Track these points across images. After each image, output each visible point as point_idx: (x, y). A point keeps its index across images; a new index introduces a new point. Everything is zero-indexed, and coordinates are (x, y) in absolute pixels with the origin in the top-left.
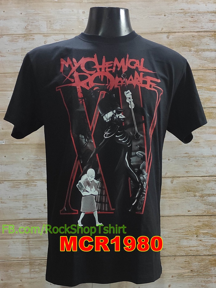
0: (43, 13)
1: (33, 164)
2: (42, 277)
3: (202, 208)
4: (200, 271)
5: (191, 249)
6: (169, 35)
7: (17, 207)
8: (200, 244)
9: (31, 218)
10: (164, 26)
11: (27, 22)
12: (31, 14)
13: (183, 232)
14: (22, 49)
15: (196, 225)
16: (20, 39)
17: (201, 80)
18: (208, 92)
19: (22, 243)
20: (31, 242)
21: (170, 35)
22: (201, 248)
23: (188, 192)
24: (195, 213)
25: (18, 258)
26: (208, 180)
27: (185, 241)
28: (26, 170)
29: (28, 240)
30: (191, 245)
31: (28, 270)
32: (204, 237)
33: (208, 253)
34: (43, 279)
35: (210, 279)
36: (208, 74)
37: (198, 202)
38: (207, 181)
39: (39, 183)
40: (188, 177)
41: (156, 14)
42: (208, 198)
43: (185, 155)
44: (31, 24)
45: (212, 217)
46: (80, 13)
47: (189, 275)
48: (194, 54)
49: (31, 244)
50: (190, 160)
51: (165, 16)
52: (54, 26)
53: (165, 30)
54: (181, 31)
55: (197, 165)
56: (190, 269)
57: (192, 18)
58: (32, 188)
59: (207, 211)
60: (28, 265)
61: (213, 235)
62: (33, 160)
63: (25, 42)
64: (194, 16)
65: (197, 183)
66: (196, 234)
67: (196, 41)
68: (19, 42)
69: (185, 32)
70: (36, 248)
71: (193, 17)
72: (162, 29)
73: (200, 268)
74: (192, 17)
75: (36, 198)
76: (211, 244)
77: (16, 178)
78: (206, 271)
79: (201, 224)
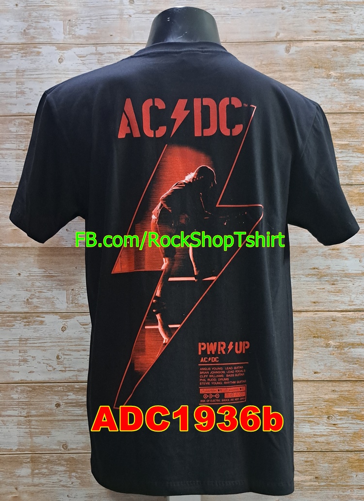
0: (57, 4)
1: (38, 284)
2: (53, 482)
3: (340, 368)
4: (332, 478)
5: (317, 439)
6: (290, 47)
7: (9, 361)
8: (333, 431)
9: (33, 380)
10: (280, 29)
11: (27, 21)
12: (34, 6)
13: (304, 410)
14: (18, 71)
15: (327, 397)
16: (14, 53)
17: (347, 132)
18: (359, 155)
19: (18, 425)
20: (33, 423)
21: (291, 45)
22: (334, 438)
23: (315, 338)
24: (326, 376)
25: (11, 450)
26: (351, 317)
27: (307, 425)
28: (25, 295)
29: (28, 419)
30: (317, 432)
31: (29, 471)
32: (341, 419)
33: (347, 448)
34: (55, 487)
35: (348, 493)
36: (360, 120)
37: (332, 356)
38: (350, 319)
39: (48, 319)
40: (316, 311)
41: (267, 6)
42: (352, 350)
43: (313, 272)
44: (34, 25)
45: (357, 384)
46: (125, 4)
47: (312, 485)
48: (334, 83)
49: (33, 425)
50: (321, 281)
51: (283, 8)
52: (77, 30)
53: (282, 36)
54: (312, 38)
55: (333, 289)
56: (315, 475)
57: (334, 15)
58: (35, 327)
59: (348, 373)
60: (29, 462)
61: (358, 416)
62: (37, 276)
63: (24, 58)
64: (337, 9)
65: (332, 322)
66: (327, 413)
67: (340, 59)
68: (11, 58)
69: (319, 41)
70: (42, 433)
71: (336, 11)
72: (278, 34)
73: (333, 473)
74: (333, 11)
75: (42, 345)
76: (353, 431)
77: (6, 309)
78: (342, 479)
79: (336, 396)
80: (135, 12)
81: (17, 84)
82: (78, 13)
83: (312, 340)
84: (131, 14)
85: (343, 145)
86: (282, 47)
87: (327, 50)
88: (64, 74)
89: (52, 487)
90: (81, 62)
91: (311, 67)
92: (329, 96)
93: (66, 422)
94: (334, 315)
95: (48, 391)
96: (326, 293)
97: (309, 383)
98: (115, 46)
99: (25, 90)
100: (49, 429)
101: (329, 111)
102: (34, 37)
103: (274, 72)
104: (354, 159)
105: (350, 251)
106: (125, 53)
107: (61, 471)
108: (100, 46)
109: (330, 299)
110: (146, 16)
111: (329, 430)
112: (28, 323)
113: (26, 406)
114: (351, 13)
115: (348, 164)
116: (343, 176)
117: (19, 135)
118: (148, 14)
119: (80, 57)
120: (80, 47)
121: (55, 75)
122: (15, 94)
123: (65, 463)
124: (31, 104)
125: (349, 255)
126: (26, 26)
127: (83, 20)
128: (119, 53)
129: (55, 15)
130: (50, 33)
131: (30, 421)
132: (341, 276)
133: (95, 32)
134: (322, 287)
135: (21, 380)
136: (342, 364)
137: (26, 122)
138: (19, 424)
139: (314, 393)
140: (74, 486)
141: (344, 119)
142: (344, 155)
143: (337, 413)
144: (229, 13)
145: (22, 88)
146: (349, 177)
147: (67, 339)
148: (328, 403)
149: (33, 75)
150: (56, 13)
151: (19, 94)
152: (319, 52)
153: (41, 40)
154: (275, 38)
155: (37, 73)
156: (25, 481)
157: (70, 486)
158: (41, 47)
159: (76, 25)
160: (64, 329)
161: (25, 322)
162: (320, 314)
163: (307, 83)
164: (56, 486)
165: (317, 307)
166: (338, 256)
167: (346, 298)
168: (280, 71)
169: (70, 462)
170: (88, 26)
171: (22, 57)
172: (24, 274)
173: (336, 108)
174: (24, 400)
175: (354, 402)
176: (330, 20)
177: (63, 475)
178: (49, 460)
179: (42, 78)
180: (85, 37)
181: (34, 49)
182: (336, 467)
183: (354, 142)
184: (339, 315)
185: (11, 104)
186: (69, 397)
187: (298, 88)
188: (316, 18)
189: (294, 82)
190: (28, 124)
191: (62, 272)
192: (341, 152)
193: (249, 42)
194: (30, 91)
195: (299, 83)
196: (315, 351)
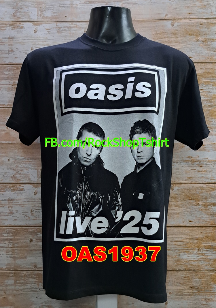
80: (80, 2)
81: (9, 46)
82: (46, 3)
83: (188, 201)
84: (78, 3)
85: (206, 82)
86: (169, 23)
87: (197, 25)
88: (37, 39)
89: (27, 292)
90: (48, 32)
91: (187, 35)
92: (198, 52)
93: (36, 251)
94: (202, 186)
95: (26, 231)
96: (197, 172)
97: (187, 228)
98: (68, 23)
99: (13, 49)
100: (25, 255)
101: (198, 61)
102: (19, 18)
103: (164, 38)
104: (213, 90)
105: (211, 147)
106: (74, 27)
107: (33, 282)
108: (59, 23)
109: (199, 176)
110: (87, 5)
111: (199, 258)
112: (14, 190)
113: (11, 241)
114: (211, 2)
115: (209, 93)
116: (206, 100)
117: (9, 76)
118: (88, 3)
119: (47, 29)
120: (47, 23)
121: (32, 40)
122: (7, 52)
123: (36, 277)
124: (17, 58)
125: (210, 149)
126: (15, 11)
127: (49, 8)
128: (71, 27)
129: (32, 4)
130: (29, 15)
131: (14, 250)
132: (205, 162)
133: (56, 15)
134: (194, 168)
135: (9, 225)
136: (207, 216)
137: (14, 68)
138: (7, 252)
139: (189, 234)
140: (40, 291)
141: (207, 66)
142: (207, 88)
143: (204, 247)
144: (137, 3)
145: (12, 48)
146: (210, 101)
147: (37, 199)
148: (198, 240)
149: (19, 40)
150: (32, 3)
151: (10, 51)
152: (192, 26)
153: (23, 19)
154: (165, 18)
155: (21, 39)
156: (11, 288)
157: (38, 291)
158: (23, 23)
159: (45, 11)
160: (35, 193)
161: (12, 189)
162: (193, 185)
163: (184, 44)
164: (29, 291)
165: (191, 181)
166: (204, 150)
167: (209, 175)
168: (168, 37)
169: (38, 276)
170: (52, 11)
171: (12, 29)
172: (11, 160)
173: (202, 59)
174: (11, 237)
175: (214, 240)
176: (198, 7)
177: (34, 284)
178: (25, 274)
179: (24, 42)
180: (50, 18)
181: (19, 25)
182: (204, 281)
183: (213, 80)
184: (205, 185)
185: (5, 58)
186: (38, 236)
187: (179, 48)
188: (190, 5)
189: (176, 44)
190: (15, 70)
191: (35, 159)
192: (205, 86)
193: (149, 20)
194: (16, 50)
195: (179, 44)
196: (190, 208)
